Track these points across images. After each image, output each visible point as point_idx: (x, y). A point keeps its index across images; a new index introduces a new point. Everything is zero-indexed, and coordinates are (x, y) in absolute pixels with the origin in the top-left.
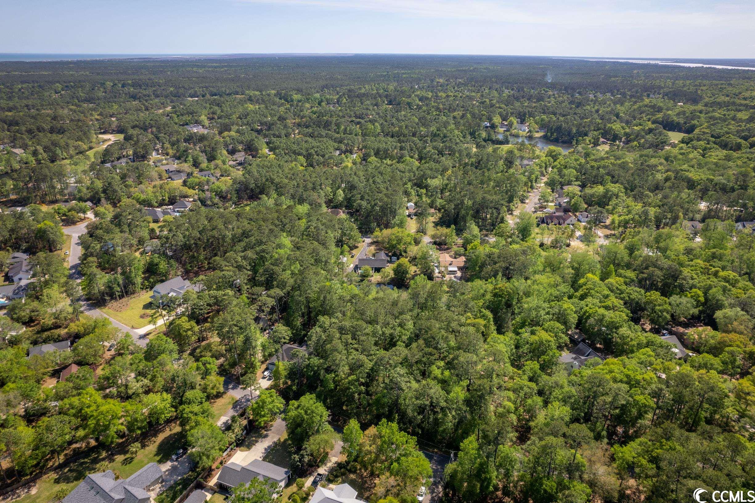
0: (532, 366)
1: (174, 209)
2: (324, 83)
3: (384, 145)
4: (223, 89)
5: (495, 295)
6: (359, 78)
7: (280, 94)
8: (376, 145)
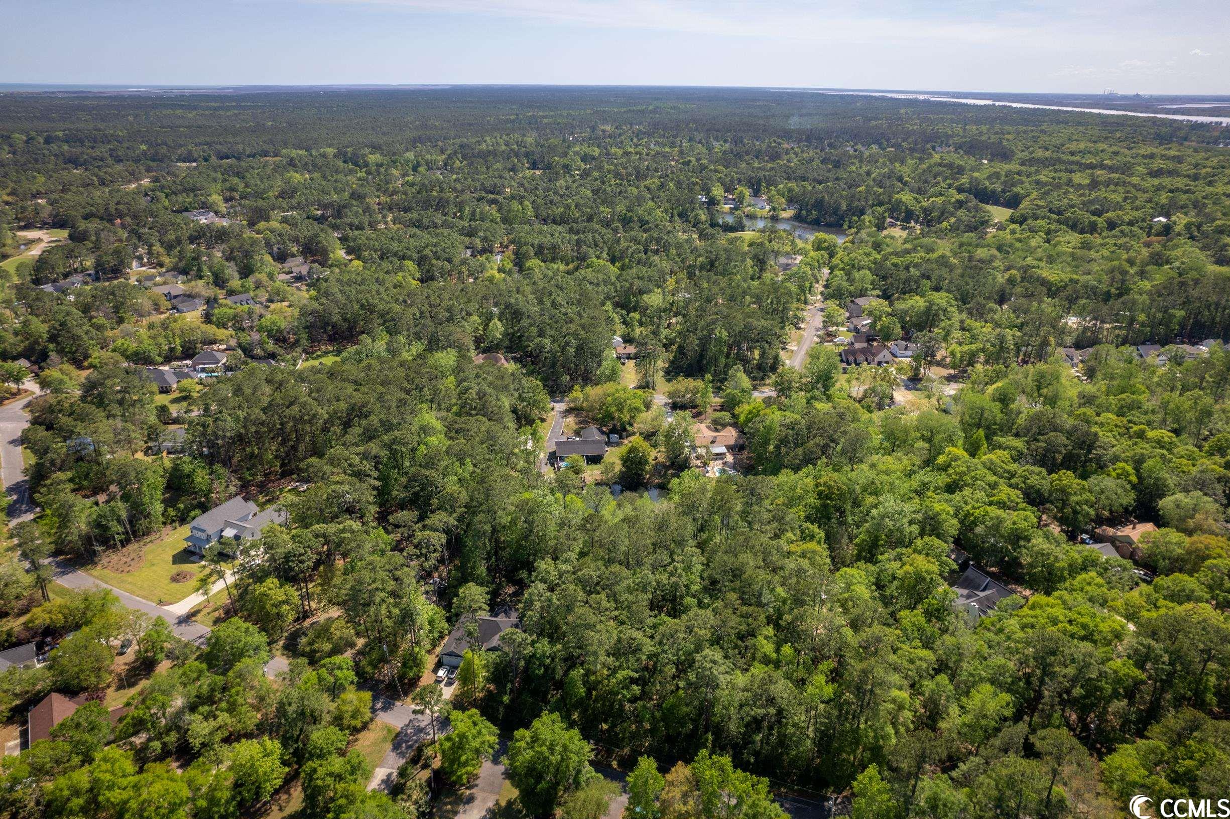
0: (912, 618)
1: (193, 366)
2: (415, 134)
3: (549, 238)
4: (240, 147)
5: (820, 495)
6: (470, 125)
7: (346, 153)
8: (536, 239)
